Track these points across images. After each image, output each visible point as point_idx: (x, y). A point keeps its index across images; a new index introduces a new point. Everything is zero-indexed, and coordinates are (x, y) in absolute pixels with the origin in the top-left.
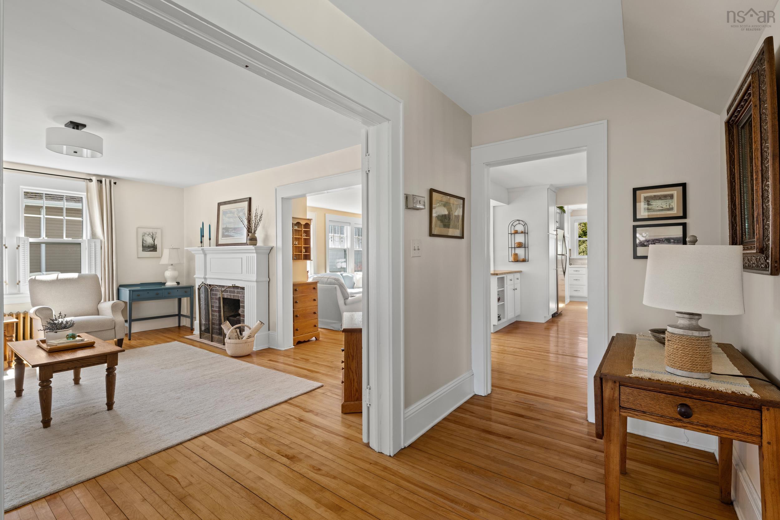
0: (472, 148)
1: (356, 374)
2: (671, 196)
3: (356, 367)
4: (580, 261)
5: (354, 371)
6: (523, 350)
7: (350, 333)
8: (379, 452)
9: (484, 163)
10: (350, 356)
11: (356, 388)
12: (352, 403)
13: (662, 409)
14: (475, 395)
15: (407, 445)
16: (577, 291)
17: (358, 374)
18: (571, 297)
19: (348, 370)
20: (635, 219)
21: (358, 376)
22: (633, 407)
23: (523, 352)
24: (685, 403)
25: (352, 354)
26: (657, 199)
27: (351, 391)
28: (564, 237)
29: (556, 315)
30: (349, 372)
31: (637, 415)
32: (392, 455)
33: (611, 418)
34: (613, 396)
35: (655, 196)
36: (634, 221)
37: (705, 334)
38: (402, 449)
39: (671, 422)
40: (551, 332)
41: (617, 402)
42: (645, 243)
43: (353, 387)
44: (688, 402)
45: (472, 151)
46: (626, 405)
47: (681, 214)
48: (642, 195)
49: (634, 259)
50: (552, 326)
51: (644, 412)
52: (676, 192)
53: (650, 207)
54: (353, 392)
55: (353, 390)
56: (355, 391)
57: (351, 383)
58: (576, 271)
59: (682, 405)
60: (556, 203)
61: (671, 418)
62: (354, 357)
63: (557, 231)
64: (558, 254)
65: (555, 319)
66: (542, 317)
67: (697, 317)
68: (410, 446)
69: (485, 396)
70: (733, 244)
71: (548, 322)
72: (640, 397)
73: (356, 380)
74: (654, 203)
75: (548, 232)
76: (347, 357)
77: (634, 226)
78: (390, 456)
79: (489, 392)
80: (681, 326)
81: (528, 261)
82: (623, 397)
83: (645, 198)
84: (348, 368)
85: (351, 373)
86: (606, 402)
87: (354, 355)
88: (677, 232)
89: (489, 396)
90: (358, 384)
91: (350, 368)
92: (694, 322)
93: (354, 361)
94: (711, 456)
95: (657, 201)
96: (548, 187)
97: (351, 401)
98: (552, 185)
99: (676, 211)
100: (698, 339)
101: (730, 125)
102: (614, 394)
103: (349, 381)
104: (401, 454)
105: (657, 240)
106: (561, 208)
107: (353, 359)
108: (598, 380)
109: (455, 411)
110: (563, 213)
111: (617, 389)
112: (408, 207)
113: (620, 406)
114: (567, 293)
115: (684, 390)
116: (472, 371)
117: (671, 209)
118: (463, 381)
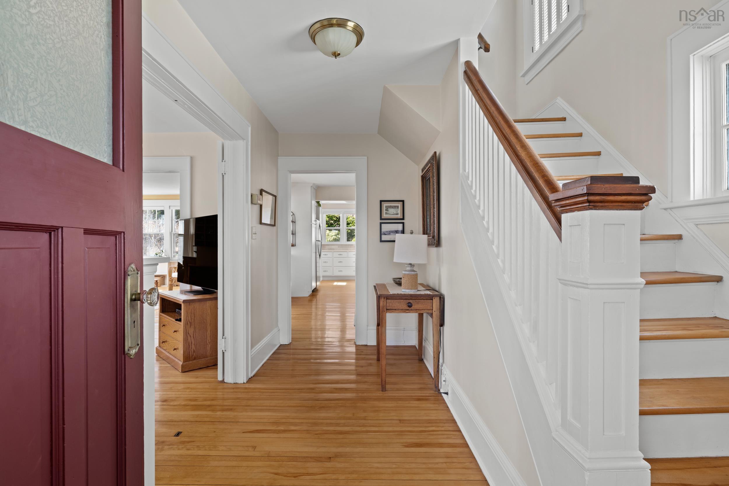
0: (279, 157)
1: (194, 337)
2: (398, 207)
3: (194, 331)
4: (327, 247)
5: (192, 336)
6: (300, 316)
7: (188, 304)
8: (234, 383)
9: (288, 171)
10: (188, 323)
11: (193, 349)
12: (191, 362)
13: (402, 306)
14: (281, 345)
15: (252, 375)
16: (325, 271)
17: (195, 337)
18: (323, 277)
19: (187, 335)
20: (381, 219)
21: (195, 339)
22: (391, 308)
23: (301, 317)
24: (409, 302)
25: (190, 321)
26: (391, 208)
27: (189, 352)
28: (320, 226)
29: (315, 291)
30: (187, 337)
31: (393, 311)
32: (245, 382)
33: (383, 316)
34: (384, 305)
35: (390, 206)
36: (380, 220)
37: (416, 273)
38: (250, 378)
39: (405, 311)
40: (313, 302)
41: (385, 307)
42: (386, 233)
43: (190, 349)
44: (411, 301)
45: (279, 160)
46: (389, 308)
47: (402, 218)
48: (385, 205)
49: (380, 242)
50: (314, 298)
51: (395, 310)
52: (400, 205)
53: (388, 212)
54: (191, 353)
55: (191, 351)
56: (192, 352)
57: (189, 346)
58: (325, 255)
59: (409, 303)
60: (316, 199)
61: (405, 310)
62: (192, 323)
63: (316, 221)
64: (317, 240)
65: (314, 293)
66: (307, 293)
67: (413, 266)
68: (253, 376)
69: (288, 344)
70: (424, 234)
71: (310, 296)
72: (394, 303)
73: (193, 343)
74: (390, 210)
75: (311, 222)
76: (186, 324)
77: (380, 223)
78: (244, 383)
79: (291, 341)
80: (408, 270)
81: (295, 246)
82: (388, 304)
83: (386, 207)
84: (187, 333)
85: (189, 338)
86: (381, 308)
87: (192, 322)
88: (399, 227)
89: (290, 344)
90: (195, 346)
91: (189, 333)
92: (412, 268)
93: (192, 326)
94: (415, 347)
95: (391, 209)
96: (312, 185)
97: (189, 361)
98: (314, 184)
99: (400, 216)
100: (413, 275)
101: (423, 178)
102: (384, 304)
103: (187, 344)
104: (250, 380)
105: (391, 231)
106: (318, 202)
107: (191, 325)
108: (378, 297)
109: (272, 355)
110: (319, 207)
111: (385, 301)
112: (253, 203)
113: (386, 309)
114: (321, 274)
115: (410, 296)
116: (279, 327)
117: (397, 214)
118: (274, 334)
